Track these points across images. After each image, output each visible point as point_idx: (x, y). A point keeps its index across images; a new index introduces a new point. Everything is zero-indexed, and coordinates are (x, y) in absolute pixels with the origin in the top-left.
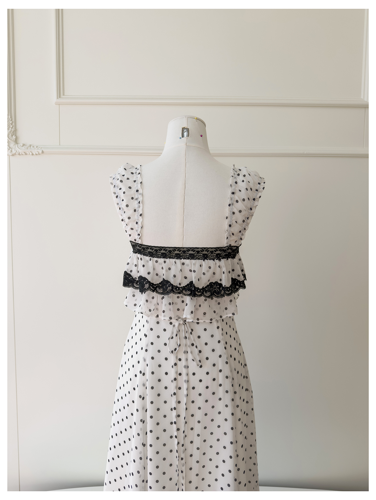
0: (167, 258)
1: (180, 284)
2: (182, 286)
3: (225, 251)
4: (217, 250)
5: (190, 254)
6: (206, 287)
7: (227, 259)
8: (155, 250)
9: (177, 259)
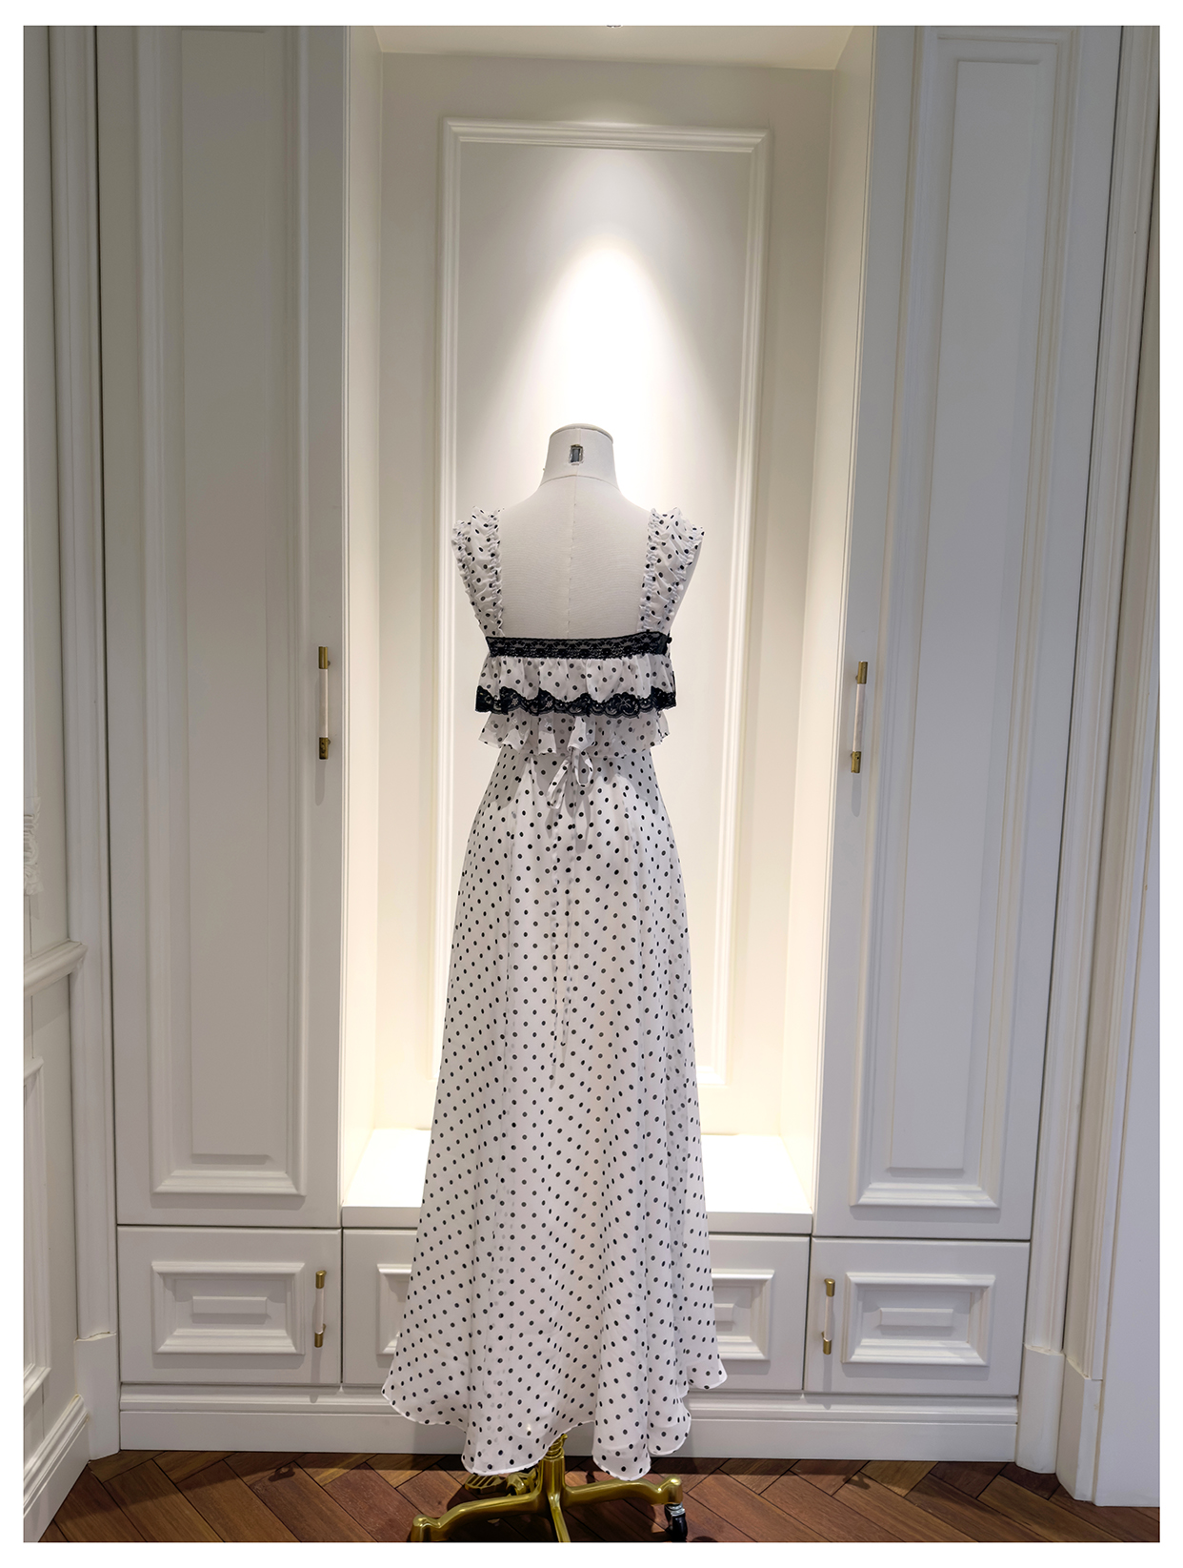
0: (545, 657)
1: (566, 698)
2: (568, 701)
3: (637, 640)
4: (625, 641)
5: (582, 650)
6: (608, 702)
7: (643, 655)
8: (527, 645)
9: (562, 658)
